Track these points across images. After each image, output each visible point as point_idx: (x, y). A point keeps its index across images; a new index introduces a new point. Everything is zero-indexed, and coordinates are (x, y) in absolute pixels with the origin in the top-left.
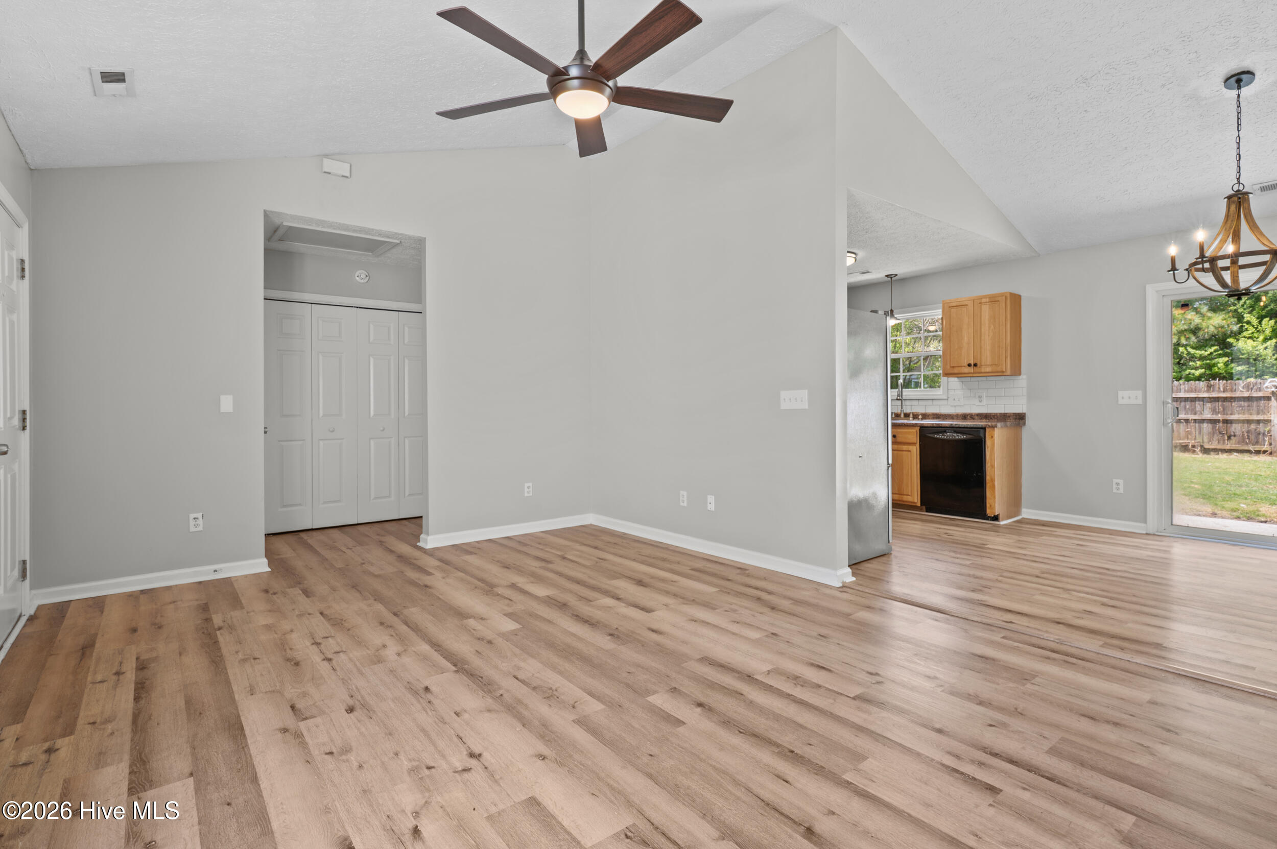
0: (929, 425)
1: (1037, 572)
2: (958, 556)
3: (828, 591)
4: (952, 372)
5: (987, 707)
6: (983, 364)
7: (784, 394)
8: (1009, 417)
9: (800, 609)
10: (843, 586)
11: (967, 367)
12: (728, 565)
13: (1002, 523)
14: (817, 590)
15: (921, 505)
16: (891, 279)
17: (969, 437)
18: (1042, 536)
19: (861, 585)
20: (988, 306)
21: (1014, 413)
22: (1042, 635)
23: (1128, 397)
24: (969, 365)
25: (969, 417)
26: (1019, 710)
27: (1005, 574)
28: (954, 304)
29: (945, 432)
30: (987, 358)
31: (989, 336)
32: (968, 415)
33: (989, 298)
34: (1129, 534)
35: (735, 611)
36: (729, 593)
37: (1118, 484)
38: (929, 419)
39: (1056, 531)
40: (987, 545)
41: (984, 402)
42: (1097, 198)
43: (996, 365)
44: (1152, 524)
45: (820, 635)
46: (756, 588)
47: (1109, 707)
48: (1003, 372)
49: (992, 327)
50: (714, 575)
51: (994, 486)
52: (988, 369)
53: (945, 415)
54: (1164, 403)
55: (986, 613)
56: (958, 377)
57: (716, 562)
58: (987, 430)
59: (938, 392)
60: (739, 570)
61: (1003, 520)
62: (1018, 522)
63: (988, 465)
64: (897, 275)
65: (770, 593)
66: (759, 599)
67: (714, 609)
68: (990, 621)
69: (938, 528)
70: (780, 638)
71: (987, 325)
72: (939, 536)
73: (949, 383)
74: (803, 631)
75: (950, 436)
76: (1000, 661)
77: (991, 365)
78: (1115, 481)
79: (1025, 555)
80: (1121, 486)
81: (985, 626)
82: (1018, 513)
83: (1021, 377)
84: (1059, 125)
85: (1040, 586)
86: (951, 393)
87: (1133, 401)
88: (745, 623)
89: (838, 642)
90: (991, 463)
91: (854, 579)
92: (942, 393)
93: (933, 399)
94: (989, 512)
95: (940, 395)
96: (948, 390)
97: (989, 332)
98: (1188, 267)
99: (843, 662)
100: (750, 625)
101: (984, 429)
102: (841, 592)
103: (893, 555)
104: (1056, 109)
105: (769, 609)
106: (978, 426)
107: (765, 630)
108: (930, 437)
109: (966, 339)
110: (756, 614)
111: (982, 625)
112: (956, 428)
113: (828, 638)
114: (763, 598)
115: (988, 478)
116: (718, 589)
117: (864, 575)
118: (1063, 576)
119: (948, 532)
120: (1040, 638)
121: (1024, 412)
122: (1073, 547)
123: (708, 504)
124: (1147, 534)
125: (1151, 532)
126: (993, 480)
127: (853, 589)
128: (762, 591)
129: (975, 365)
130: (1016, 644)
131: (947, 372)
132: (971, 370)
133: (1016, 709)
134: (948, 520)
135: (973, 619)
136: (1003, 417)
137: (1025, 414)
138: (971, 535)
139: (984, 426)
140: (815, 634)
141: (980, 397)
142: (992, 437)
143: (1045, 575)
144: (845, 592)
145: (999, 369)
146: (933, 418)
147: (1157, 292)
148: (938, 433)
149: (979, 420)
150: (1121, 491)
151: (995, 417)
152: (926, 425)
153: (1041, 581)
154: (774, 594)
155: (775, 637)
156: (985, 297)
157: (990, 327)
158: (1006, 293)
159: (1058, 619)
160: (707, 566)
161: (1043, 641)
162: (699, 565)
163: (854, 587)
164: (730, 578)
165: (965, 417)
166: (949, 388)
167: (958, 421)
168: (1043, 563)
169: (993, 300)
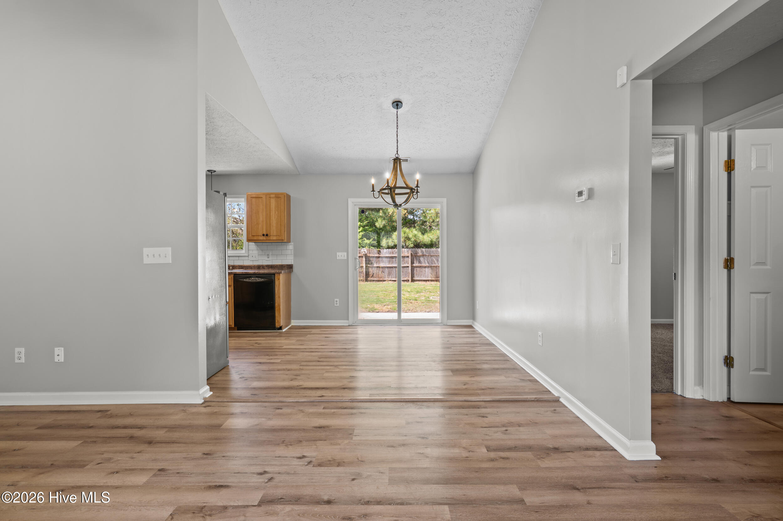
0: (240, 273)
1: (317, 359)
2: (271, 357)
3: (194, 410)
4: (253, 239)
5: (344, 466)
6: (271, 235)
7: (146, 251)
8: (284, 267)
9: (176, 435)
10: (205, 402)
11: (262, 236)
12: (84, 411)
13: (284, 330)
14: (184, 411)
15: (235, 326)
16: (212, 173)
17: (265, 280)
18: (307, 335)
19: (218, 397)
20: (274, 199)
21: (287, 265)
22: (341, 400)
23: (341, 255)
24: (263, 235)
25: (261, 268)
26: (360, 459)
27: (303, 363)
28: (254, 196)
29: (250, 277)
30: (274, 232)
31: (275, 218)
32: (260, 266)
33: (275, 195)
34: (343, 327)
35: (109, 460)
36: (95, 442)
37: (337, 301)
38: (237, 269)
39: (311, 331)
40: (283, 346)
41: (270, 258)
42: (332, 148)
43: (279, 236)
44: (350, 322)
45: (204, 454)
46: (125, 427)
47: (394, 435)
48: (283, 240)
49: (277, 213)
50: (70, 427)
51: (280, 309)
52: (275, 238)
53: (247, 266)
54: (356, 259)
55: (307, 393)
56: (254, 242)
57: (69, 412)
58: (276, 275)
59: (243, 252)
60: (100, 413)
61: (284, 328)
62: (290, 328)
63: (277, 296)
64: (215, 171)
65: (141, 428)
66: (132, 437)
67: (83, 466)
68: (312, 399)
69: (249, 340)
70: (169, 471)
71: (274, 211)
72: (253, 346)
73: (249, 246)
74: (188, 456)
75: (253, 280)
76: (331, 427)
77: (276, 236)
78: (335, 300)
79: (305, 349)
80: (338, 302)
81: (310, 403)
82: (289, 323)
83: (290, 244)
84: (324, 100)
85: (323, 367)
86: (250, 252)
87: (343, 258)
88: (126, 470)
89: (222, 455)
90: (278, 295)
91: (212, 393)
92: (244, 252)
93: (239, 256)
94: (277, 325)
95: (244, 253)
96: (248, 250)
97: (275, 215)
98: (379, 191)
99: (234, 473)
100: (132, 470)
101: (274, 274)
102: (205, 407)
103: (230, 366)
104: (324, 89)
105: (146, 445)
106: (271, 273)
107: (151, 469)
108: (241, 281)
109: (261, 219)
110: (135, 455)
111: (308, 403)
112: (258, 274)
113: (213, 454)
114: (135, 435)
115: (276, 304)
116: (80, 442)
117: (218, 388)
118: (329, 358)
119: (257, 342)
120: (341, 402)
121: (292, 264)
122: (324, 339)
123: (56, 356)
124: (349, 325)
125: (350, 324)
126: (279, 306)
127: (214, 401)
128: (131, 428)
129: (267, 235)
130: (333, 411)
131: (249, 239)
132: (264, 238)
133: (358, 459)
134: (253, 333)
135: (302, 401)
136: (282, 267)
137: (292, 265)
138: (271, 341)
139: (274, 273)
140: (199, 455)
141: (268, 255)
142: (279, 279)
143: (322, 360)
144: (208, 406)
145: (280, 238)
146: (239, 269)
147: (353, 202)
148: (246, 278)
149: (267, 269)
150: (338, 305)
151: (277, 267)
152: (238, 273)
153: (322, 363)
154: (146, 428)
155: (163, 473)
156: (272, 194)
157: (275, 213)
158: (284, 193)
159: (342, 386)
160: (59, 418)
161: (344, 403)
162: (48, 420)
163: (215, 400)
164: (91, 425)
165: (259, 267)
166: (249, 249)
167: (255, 270)
168: (316, 352)
169: (278, 196)
